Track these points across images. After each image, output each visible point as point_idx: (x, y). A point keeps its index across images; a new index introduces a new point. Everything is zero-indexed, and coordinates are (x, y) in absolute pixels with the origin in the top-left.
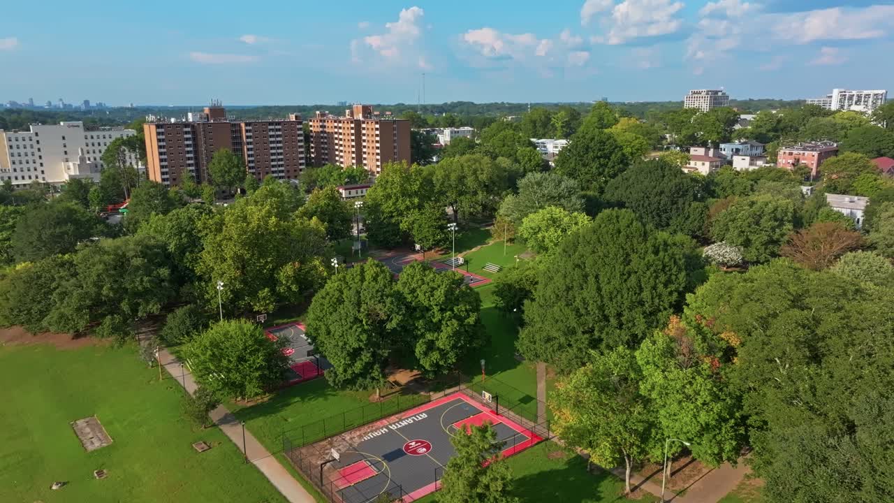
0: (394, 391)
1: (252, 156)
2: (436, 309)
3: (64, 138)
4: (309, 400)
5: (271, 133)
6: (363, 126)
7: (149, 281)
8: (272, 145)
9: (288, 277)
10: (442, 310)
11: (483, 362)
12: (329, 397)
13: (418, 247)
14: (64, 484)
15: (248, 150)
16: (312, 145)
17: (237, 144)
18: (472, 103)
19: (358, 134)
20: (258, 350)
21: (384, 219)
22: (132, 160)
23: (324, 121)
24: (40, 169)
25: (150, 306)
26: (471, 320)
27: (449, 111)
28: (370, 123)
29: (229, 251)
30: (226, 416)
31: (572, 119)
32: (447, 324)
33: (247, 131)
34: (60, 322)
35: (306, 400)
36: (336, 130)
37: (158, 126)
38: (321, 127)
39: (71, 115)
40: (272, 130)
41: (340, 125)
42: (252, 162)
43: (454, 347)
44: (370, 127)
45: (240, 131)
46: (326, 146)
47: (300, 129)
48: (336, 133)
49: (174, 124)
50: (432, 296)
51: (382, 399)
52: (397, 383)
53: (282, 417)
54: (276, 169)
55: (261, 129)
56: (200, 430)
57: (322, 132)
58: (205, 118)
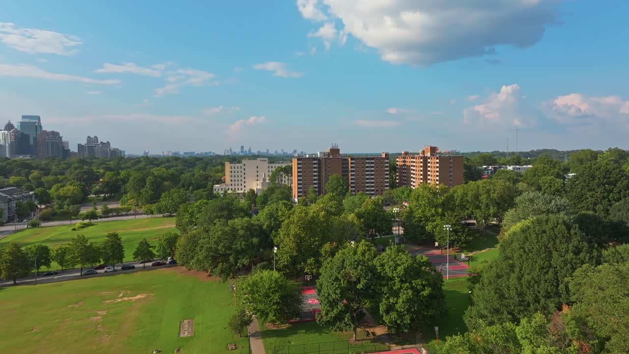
0: (368, 338)
1: (353, 179)
2: (397, 280)
3: (257, 167)
4: (310, 333)
5: (368, 165)
6: (429, 160)
7: (245, 245)
8: (368, 173)
9: (326, 252)
10: (402, 281)
11: (437, 329)
12: (324, 334)
13: (437, 244)
14: (160, 352)
15: (352, 175)
16: (398, 174)
17: (345, 172)
18: (556, 150)
19: (425, 167)
20: (277, 291)
21: (415, 222)
22: (285, 180)
23: (405, 158)
24: (243, 185)
25: (244, 260)
26: (426, 292)
27: (534, 156)
28: (433, 158)
29: (293, 230)
30: (257, 332)
31: (621, 158)
32: (403, 292)
33: (352, 163)
34: (197, 263)
35: (308, 333)
36: (412, 164)
37: (299, 160)
38: (403, 161)
39: (284, 158)
40: (368, 163)
41: (414, 160)
42: (354, 183)
43: (408, 310)
44: (433, 161)
45: (348, 163)
46: (406, 175)
47: (387, 163)
48: (412, 166)
49: (308, 158)
50: (396, 270)
51: (357, 342)
52: (373, 334)
53: (288, 340)
54: (369, 189)
55: (361, 162)
56: (237, 337)
57: (403, 165)
58: (327, 155)
